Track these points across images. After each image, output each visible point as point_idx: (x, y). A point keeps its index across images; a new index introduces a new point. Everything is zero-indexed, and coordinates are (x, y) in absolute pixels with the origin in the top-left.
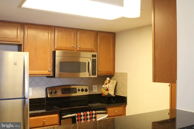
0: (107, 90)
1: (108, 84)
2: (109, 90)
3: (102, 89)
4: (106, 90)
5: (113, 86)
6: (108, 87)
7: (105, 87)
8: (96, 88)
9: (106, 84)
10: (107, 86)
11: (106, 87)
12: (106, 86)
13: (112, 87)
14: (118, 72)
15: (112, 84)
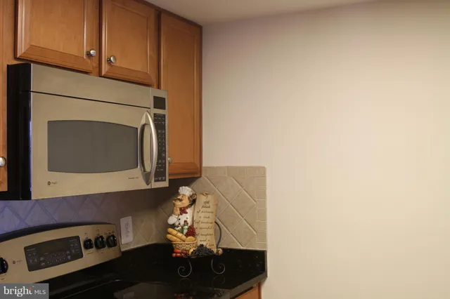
0: (191, 232)
1: (188, 210)
2: (197, 231)
3: (170, 230)
4: (187, 235)
5: (207, 215)
6: (193, 221)
7: (182, 223)
8: (130, 229)
9: (183, 211)
10: (188, 217)
11: (185, 221)
12: (183, 217)
13: (206, 220)
14: (215, 165)
15: (205, 209)
